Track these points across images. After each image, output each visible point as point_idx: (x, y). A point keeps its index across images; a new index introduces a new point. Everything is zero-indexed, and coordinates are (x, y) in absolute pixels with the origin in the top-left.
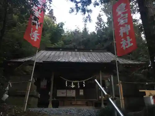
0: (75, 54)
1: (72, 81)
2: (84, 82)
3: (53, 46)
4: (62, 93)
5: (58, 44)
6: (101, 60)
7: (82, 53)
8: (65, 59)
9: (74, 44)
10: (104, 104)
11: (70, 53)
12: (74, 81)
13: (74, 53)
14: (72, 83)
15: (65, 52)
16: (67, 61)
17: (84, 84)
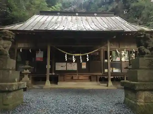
0: (76, 19)
1: (73, 55)
2: (88, 56)
3: (50, 9)
4: (62, 66)
5: (55, 7)
6: (109, 27)
7: (84, 18)
8: (64, 26)
9: (75, 7)
10: (111, 81)
11: (69, 18)
12: (75, 55)
13: (74, 18)
14: (73, 57)
15: (64, 17)
16: (66, 29)
17: (87, 58)
